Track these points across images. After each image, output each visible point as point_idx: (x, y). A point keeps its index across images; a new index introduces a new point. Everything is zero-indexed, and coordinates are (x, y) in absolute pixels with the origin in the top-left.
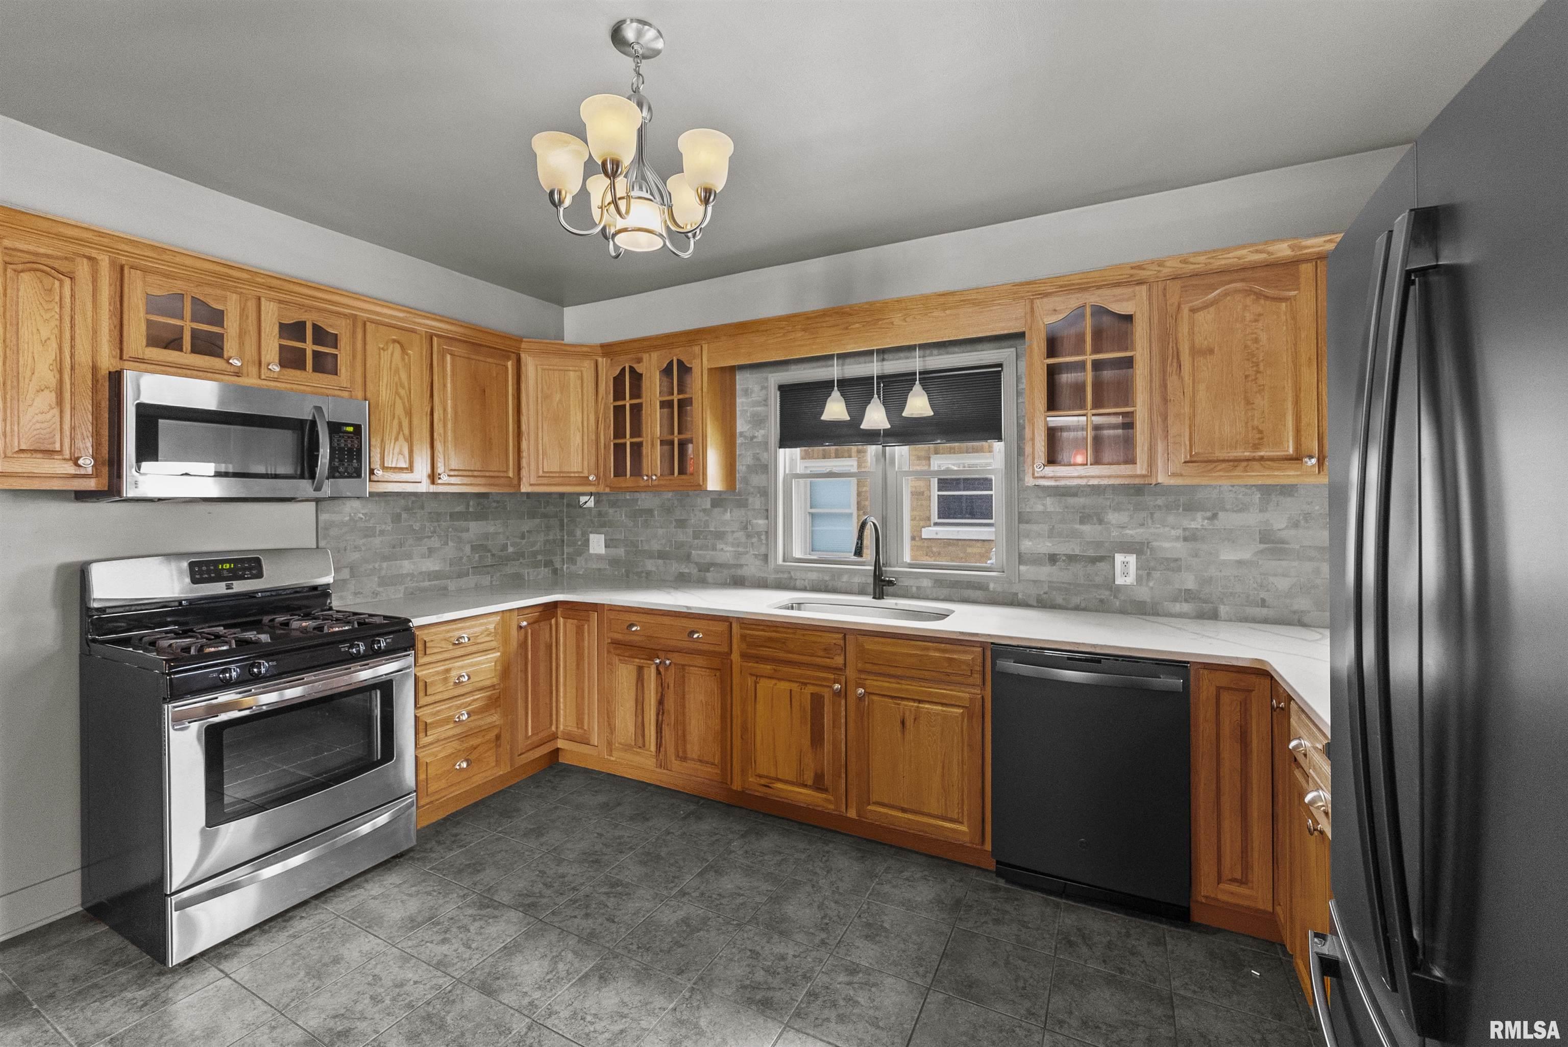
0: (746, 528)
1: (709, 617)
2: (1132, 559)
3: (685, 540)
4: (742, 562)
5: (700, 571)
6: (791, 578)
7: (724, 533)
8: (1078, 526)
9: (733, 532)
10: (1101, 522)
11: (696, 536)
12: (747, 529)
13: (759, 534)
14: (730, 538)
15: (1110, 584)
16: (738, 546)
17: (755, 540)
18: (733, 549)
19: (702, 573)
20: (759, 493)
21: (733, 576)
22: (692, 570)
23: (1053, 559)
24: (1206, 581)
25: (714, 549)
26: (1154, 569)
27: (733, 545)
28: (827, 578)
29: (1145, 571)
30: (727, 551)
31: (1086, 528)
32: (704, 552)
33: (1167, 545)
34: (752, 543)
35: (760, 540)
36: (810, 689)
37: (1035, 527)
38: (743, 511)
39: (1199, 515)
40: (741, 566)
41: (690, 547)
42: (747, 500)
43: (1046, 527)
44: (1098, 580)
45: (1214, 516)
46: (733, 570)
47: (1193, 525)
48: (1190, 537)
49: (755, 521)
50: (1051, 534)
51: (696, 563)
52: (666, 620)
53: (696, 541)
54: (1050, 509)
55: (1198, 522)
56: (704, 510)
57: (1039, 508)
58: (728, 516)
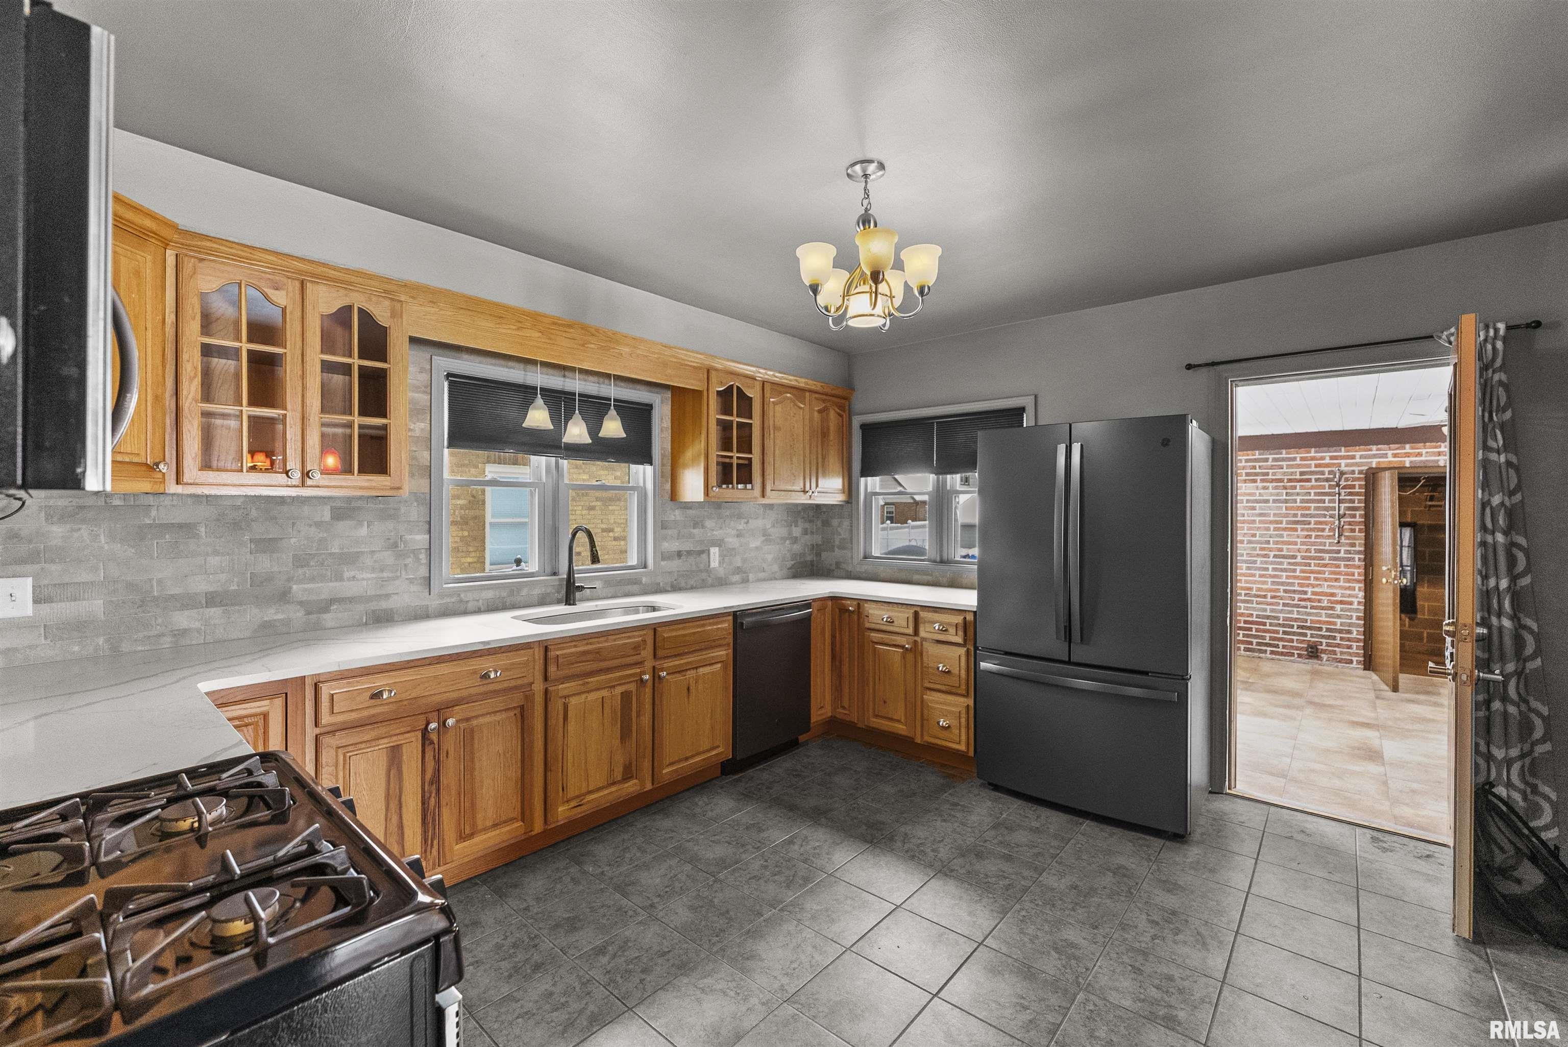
0: (395, 545)
1: (503, 650)
2: (717, 549)
3: (276, 569)
4: (390, 589)
5: (309, 613)
6: (461, 601)
7: (358, 555)
8: (692, 530)
9: (373, 552)
10: (703, 527)
11: (300, 561)
12: (397, 547)
13: (415, 552)
14: (369, 562)
15: (708, 570)
16: (382, 571)
17: (409, 561)
18: (373, 575)
19: (313, 617)
20: (416, 501)
21: (374, 611)
22: (297, 615)
23: (679, 554)
24: (744, 561)
25: (339, 578)
26: (725, 556)
27: (373, 570)
28: (504, 594)
29: (722, 556)
30: (363, 579)
31: (696, 531)
32: (320, 585)
33: (730, 540)
34: (406, 565)
35: (418, 560)
36: (619, 690)
37: (670, 532)
38: (390, 525)
39: (743, 521)
40: (387, 596)
41: (289, 580)
42: (398, 509)
43: (676, 531)
44: (702, 566)
45: (747, 523)
46: (375, 603)
47: (741, 527)
48: (739, 535)
49: (408, 537)
50: (679, 537)
51: (301, 603)
52: (444, 669)
53: (300, 571)
54: (678, 518)
55: (741, 526)
56: (319, 524)
57: (672, 518)
58: (363, 531)
